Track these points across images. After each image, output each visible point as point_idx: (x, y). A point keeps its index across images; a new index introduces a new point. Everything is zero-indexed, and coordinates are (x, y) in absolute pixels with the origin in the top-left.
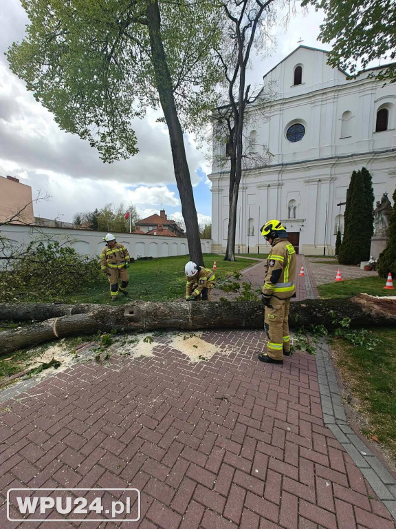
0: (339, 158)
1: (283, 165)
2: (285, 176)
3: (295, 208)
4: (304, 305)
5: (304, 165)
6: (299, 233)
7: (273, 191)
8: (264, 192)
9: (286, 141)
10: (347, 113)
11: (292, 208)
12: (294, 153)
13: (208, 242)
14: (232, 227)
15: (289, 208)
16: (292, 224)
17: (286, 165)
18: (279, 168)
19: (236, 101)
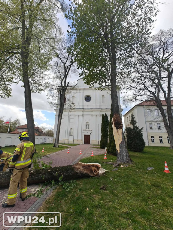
0: (102, 109)
1: (84, 109)
2: (85, 113)
3: (88, 125)
4: (50, 170)
5: (91, 110)
6: (90, 135)
7: (80, 118)
8: (77, 118)
9: (85, 101)
10: (103, 96)
11: (87, 125)
12: (88, 106)
13: (51, 138)
14: (58, 132)
15: (86, 125)
16: (87, 131)
17: (85, 109)
18: (82, 110)
19: (63, 86)
